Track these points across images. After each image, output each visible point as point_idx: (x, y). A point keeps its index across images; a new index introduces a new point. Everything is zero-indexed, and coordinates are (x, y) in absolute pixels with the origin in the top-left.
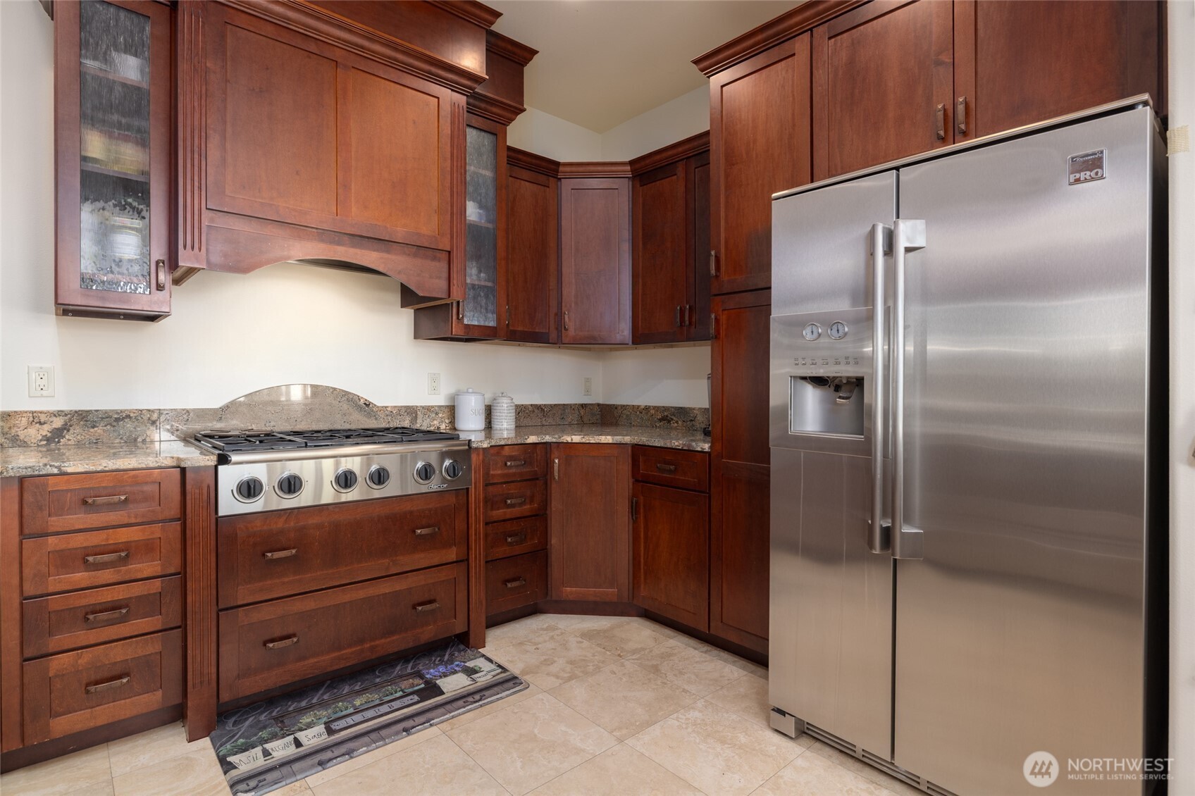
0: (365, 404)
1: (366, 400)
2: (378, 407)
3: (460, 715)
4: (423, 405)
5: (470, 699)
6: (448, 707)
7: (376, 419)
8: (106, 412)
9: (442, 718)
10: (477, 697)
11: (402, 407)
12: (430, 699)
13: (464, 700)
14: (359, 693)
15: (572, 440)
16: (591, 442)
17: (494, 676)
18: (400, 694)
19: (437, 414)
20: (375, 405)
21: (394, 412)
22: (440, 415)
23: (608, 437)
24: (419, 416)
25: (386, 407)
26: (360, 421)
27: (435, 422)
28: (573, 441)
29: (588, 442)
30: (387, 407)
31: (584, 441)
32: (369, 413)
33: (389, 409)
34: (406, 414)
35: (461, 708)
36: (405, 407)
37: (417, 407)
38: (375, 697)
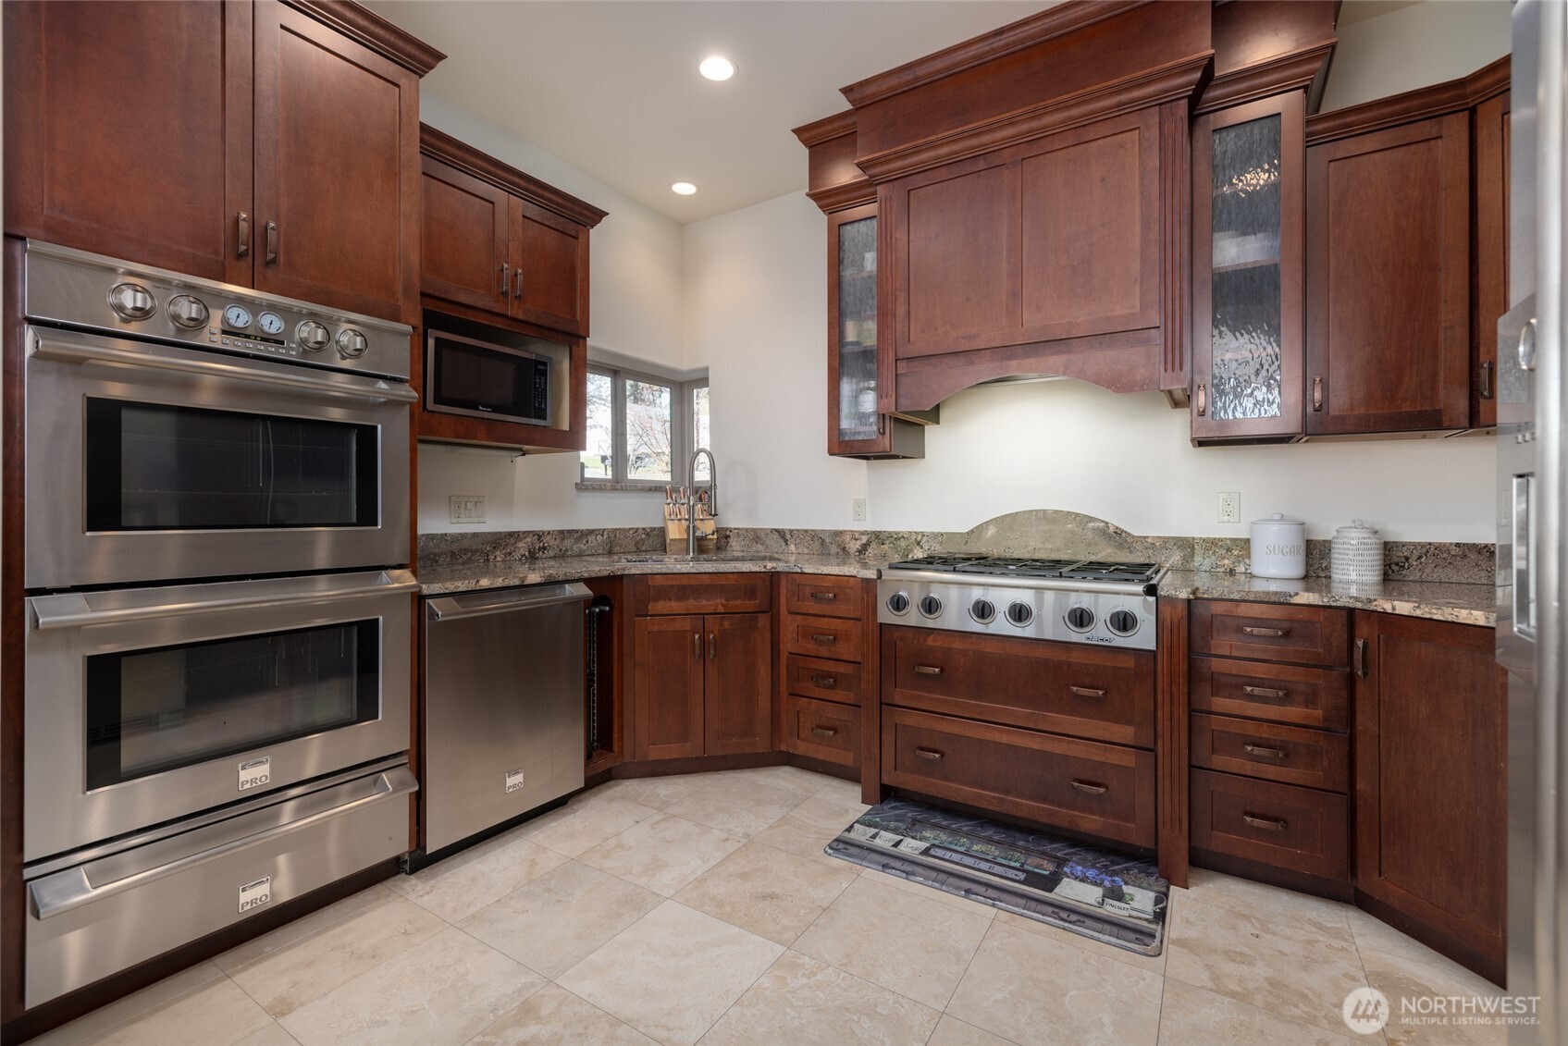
0: (1115, 532)
1: (1117, 528)
2: (1133, 537)
3: (1031, 918)
4: (1205, 536)
5: (1063, 915)
6: (1033, 904)
7: (1131, 552)
8: (890, 533)
9: (1010, 907)
10: (1073, 917)
11: (1169, 538)
12: (1030, 886)
13: (1056, 910)
14: (990, 841)
15: (1394, 608)
16: (1435, 617)
17: (1130, 916)
18: (1018, 865)
19: (1229, 550)
20: (1129, 534)
21: (1158, 544)
22: (1235, 552)
23: (1473, 612)
24: (1196, 552)
25: (1145, 537)
26: (1105, 553)
27: (1226, 562)
28: (1397, 612)
29: (1428, 616)
30: (1147, 537)
31: (1418, 613)
32: (1121, 544)
33: (1150, 540)
34: (1175, 547)
35: (1039, 913)
36: (1174, 538)
37: (1194, 539)
38: (994, 851)
